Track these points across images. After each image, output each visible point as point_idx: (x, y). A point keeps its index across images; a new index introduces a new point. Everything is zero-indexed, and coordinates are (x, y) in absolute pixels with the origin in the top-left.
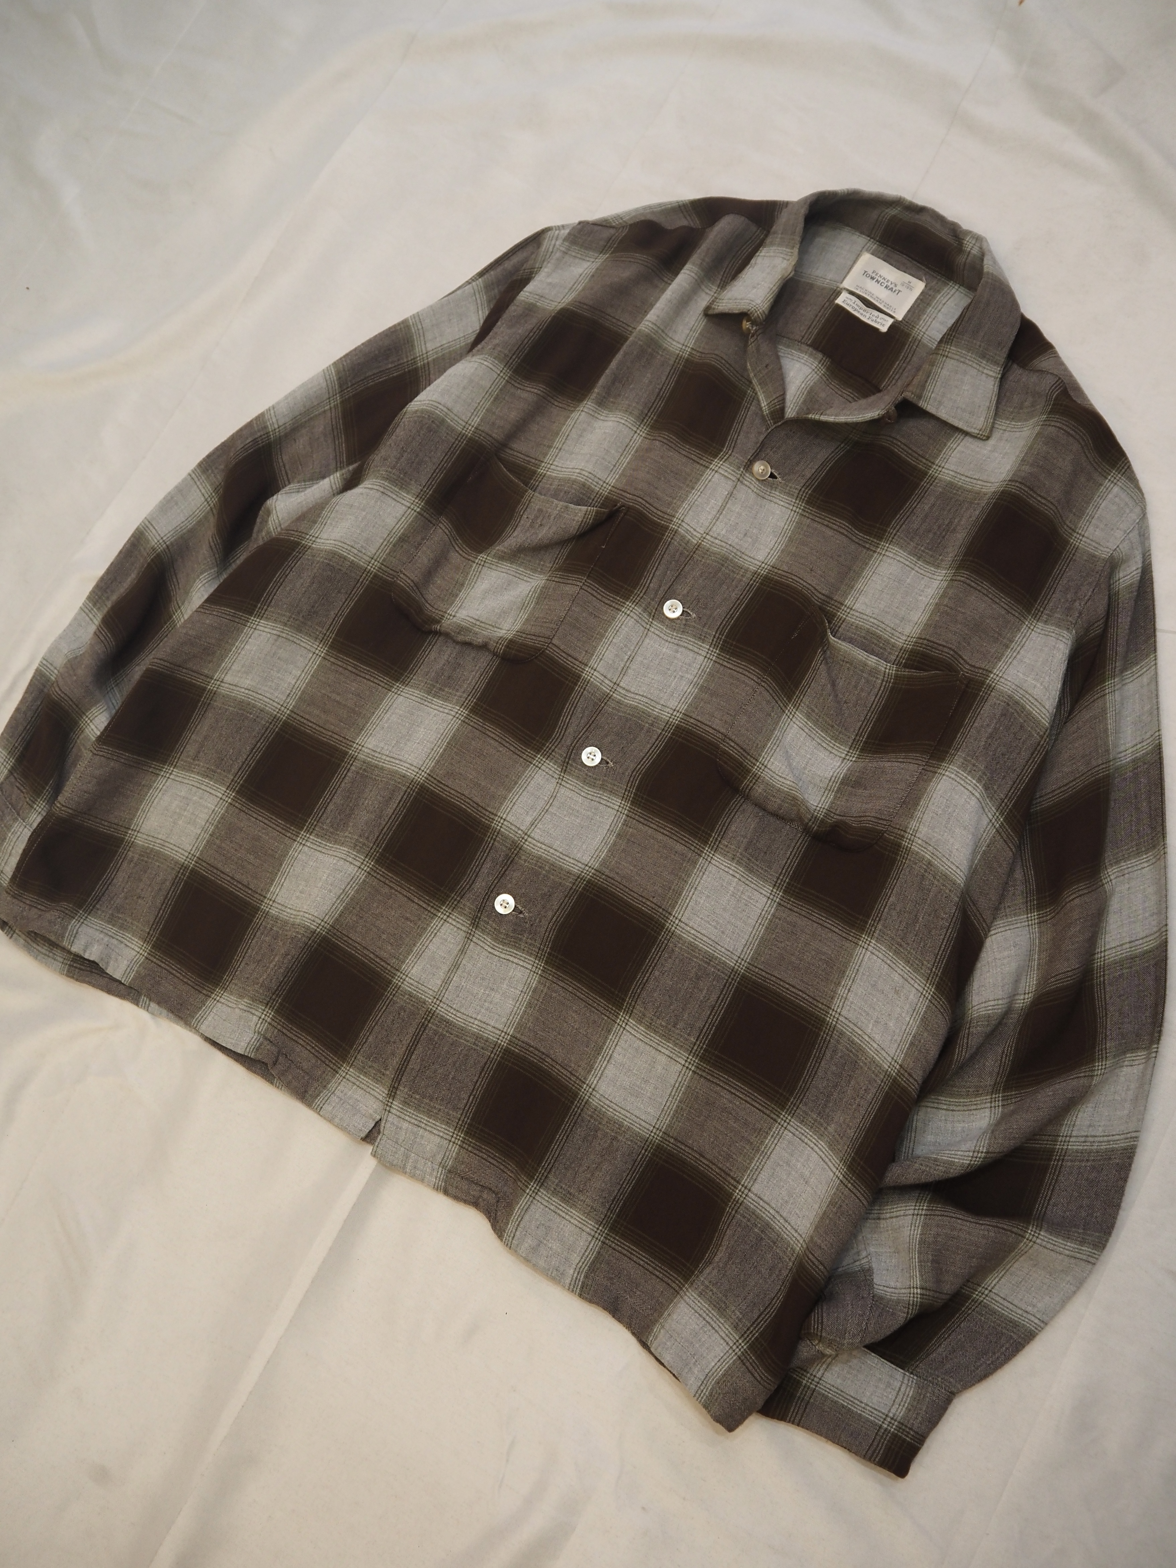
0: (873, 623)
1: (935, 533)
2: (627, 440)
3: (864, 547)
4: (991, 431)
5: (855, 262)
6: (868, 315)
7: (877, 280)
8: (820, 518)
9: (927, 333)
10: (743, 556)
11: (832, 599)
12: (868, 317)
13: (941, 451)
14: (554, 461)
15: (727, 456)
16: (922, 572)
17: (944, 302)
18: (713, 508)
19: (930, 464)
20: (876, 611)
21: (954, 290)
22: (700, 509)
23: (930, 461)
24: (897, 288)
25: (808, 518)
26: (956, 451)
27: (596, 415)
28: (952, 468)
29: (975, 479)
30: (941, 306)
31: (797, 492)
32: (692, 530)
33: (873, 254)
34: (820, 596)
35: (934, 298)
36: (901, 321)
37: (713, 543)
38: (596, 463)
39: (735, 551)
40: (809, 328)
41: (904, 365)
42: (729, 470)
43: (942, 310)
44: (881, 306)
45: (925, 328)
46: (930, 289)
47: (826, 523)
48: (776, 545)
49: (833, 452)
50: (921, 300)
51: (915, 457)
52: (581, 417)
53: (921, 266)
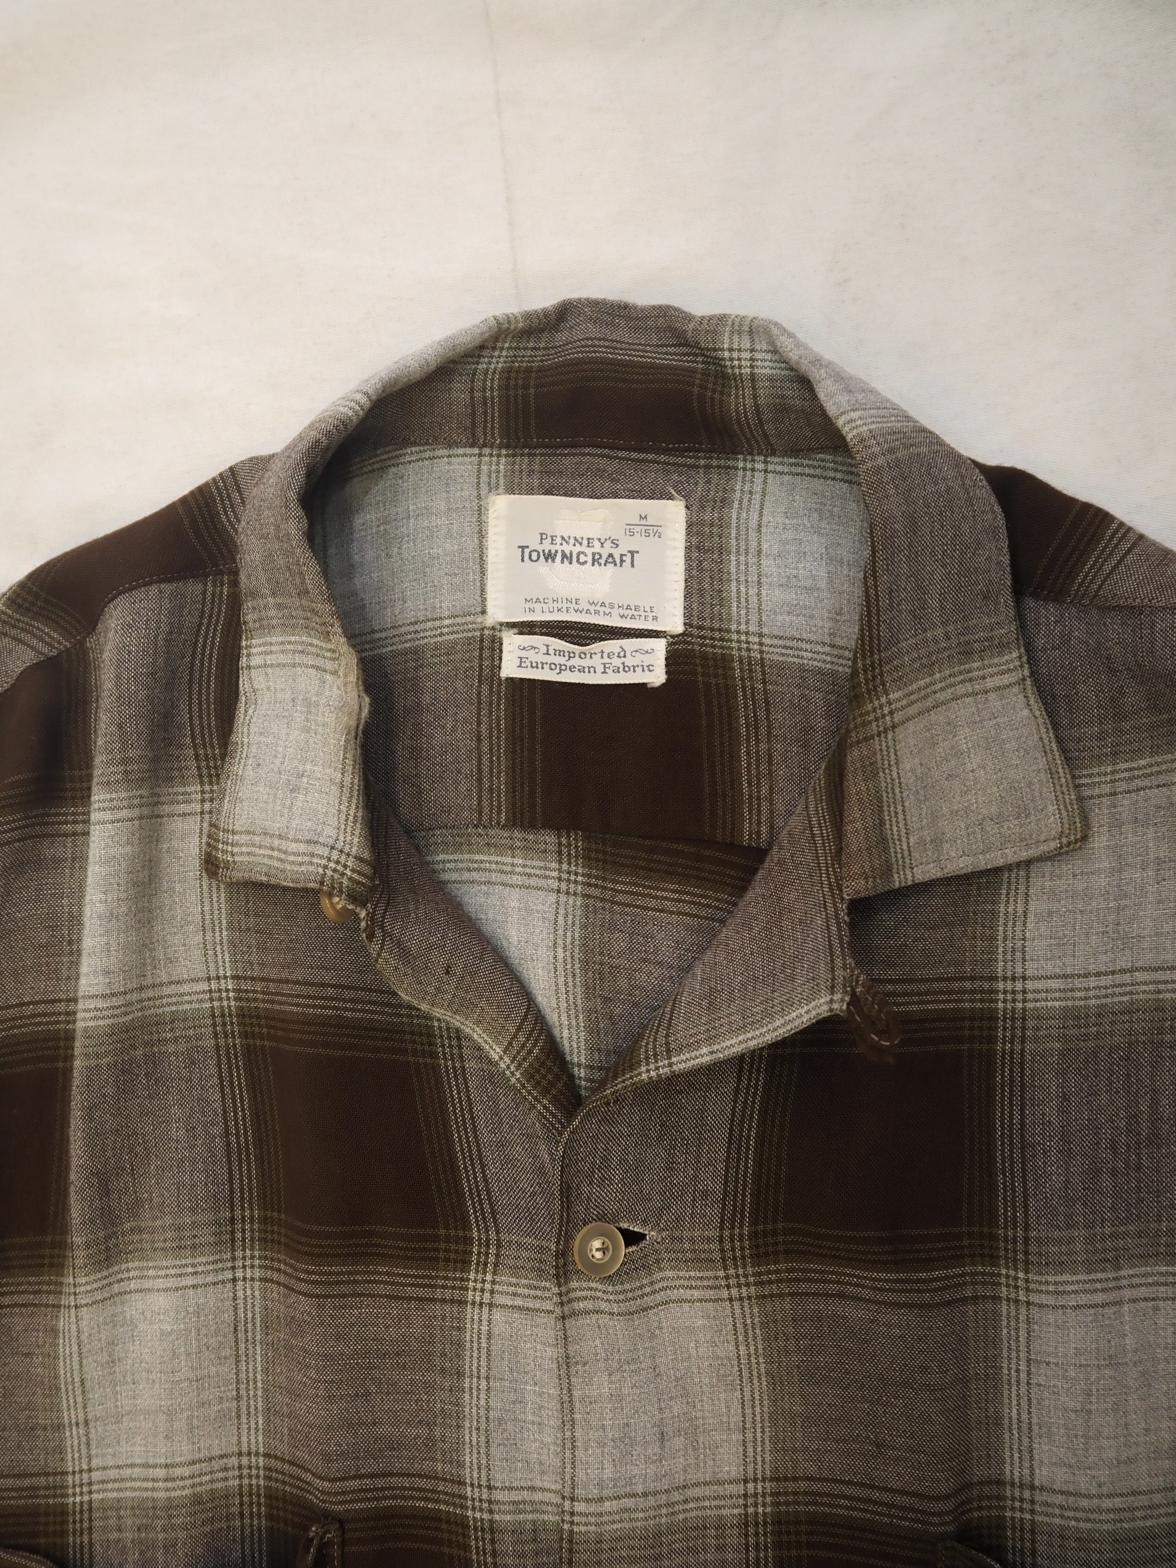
0: (1114, 1510)
1: (1114, 1172)
2: (228, 1316)
3: (964, 1300)
4: (1085, 818)
5: (481, 535)
6: (597, 661)
7: (564, 556)
8: (810, 1280)
9: (765, 630)
10: (690, 1493)
11: (968, 1486)
12: (600, 669)
13: (993, 938)
14: (90, 1458)
15: (492, 1250)
16: (1143, 1292)
17: (753, 523)
18: (541, 1407)
19: (986, 986)
20: (1103, 1474)
21: (759, 477)
22: (510, 1426)
23: (982, 978)
24: (623, 549)
25: (781, 1295)
26: (1031, 917)
27: (116, 1288)
28: (1050, 968)
29: (1123, 971)
30: (753, 535)
31: (714, 1246)
32: (525, 1495)
33: (511, 490)
34: (941, 1506)
35: (723, 524)
36: (683, 634)
37: (601, 1515)
38: (191, 1429)
39: (663, 1499)
40: (480, 780)
41: (763, 746)
42: (520, 1291)
43: (765, 546)
44: (615, 622)
45: (754, 618)
46: (702, 507)
47: (834, 1288)
48: (748, 1411)
49: (737, 1091)
50: (698, 548)
51: (941, 992)
52: (84, 1324)
53: (642, 456)
